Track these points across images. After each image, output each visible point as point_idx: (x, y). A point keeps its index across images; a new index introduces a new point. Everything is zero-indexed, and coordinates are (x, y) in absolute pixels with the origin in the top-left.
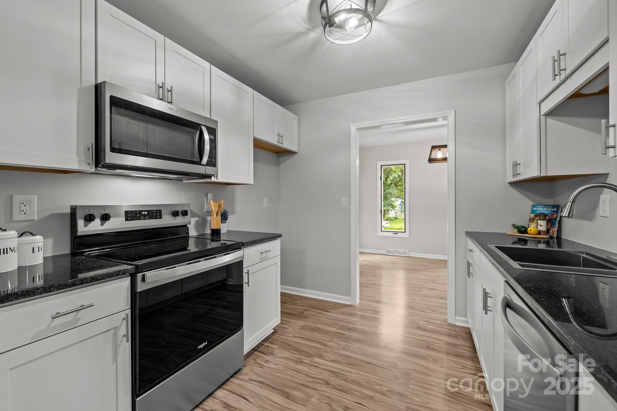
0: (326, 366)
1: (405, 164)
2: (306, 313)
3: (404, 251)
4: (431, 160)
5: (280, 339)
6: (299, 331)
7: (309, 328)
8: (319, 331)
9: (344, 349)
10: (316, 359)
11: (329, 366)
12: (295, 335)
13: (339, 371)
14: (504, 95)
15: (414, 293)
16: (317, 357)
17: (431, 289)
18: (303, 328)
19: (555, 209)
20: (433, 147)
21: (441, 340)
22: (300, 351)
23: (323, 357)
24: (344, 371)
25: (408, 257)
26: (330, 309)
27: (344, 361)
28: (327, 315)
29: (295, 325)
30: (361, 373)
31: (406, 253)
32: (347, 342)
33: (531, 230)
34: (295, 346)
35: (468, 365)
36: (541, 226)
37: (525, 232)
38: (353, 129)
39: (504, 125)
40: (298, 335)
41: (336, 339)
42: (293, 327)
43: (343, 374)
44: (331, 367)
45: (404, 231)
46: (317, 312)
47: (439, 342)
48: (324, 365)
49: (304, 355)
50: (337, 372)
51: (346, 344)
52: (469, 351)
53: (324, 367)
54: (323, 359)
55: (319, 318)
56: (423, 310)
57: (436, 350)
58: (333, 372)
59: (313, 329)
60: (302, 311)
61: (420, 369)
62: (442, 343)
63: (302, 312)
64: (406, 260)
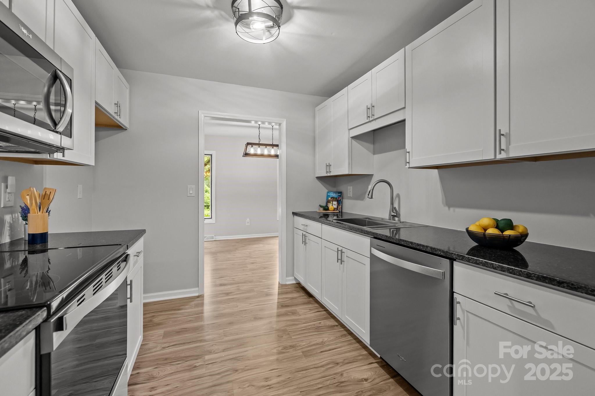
0: (222, 357)
1: (211, 155)
2: (156, 320)
3: (211, 236)
4: (246, 154)
5: (147, 359)
6: (165, 340)
7: (174, 333)
8: (186, 331)
9: (225, 336)
10: (207, 357)
11: (225, 356)
12: (163, 346)
13: (237, 355)
14: (314, 117)
15: (243, 270)
16: (206, 355)
17: (253, 263)
18: (166, 335)
19: (340, 194)
20: (248, 144)
21: (286, 298)
22: (185, 359)
23: (213, 351)
24: (241, 353)
25: (215, 241)
26: (181, 306)
27: (234, 346)
28: (183, 313)
29: (154, 336)
30: (254, 347)
31: (213, 238)
32: (223, 329)
33: (331, 208)
34: (174, 356)
35: (311, 307)
36: (335, 205)
37: (328, 209)
38: (202, 116)
39: (314, 138)
40: (167, 345)
41: (210, 331)
42: (153, 340)
43: (241, 356)
44: (228, 355)
45: (210, 217)
46: (170, 314)
47: (286, 300)
48: (219, 358)
49: (192, 360)
50: (236, 357)
51: (224, 331)
52: (305, 298)
53: (221, 359)
54: (214, 353)
55: (176, 319)
56: (260, 281)
57: (288, 306)
58: (232, 359)
59: (179, 332)
60: (149, 319)
61: (289, 323)
62: (288, 299)
63: (151, 321)
64: (217, 244)
